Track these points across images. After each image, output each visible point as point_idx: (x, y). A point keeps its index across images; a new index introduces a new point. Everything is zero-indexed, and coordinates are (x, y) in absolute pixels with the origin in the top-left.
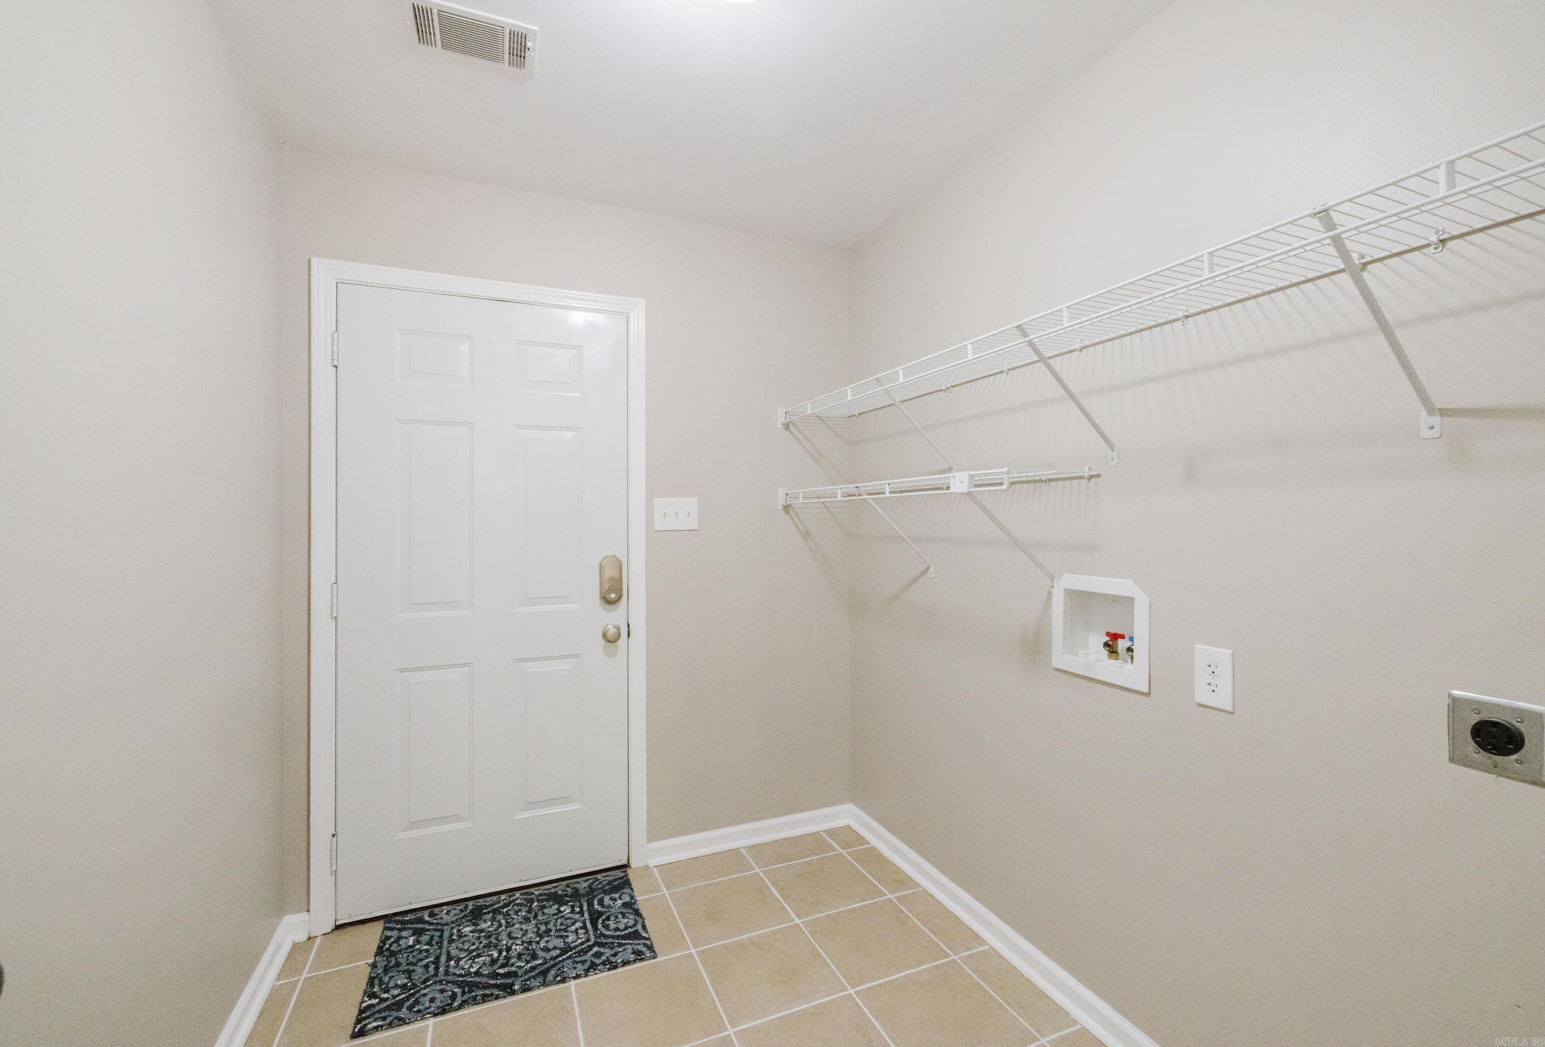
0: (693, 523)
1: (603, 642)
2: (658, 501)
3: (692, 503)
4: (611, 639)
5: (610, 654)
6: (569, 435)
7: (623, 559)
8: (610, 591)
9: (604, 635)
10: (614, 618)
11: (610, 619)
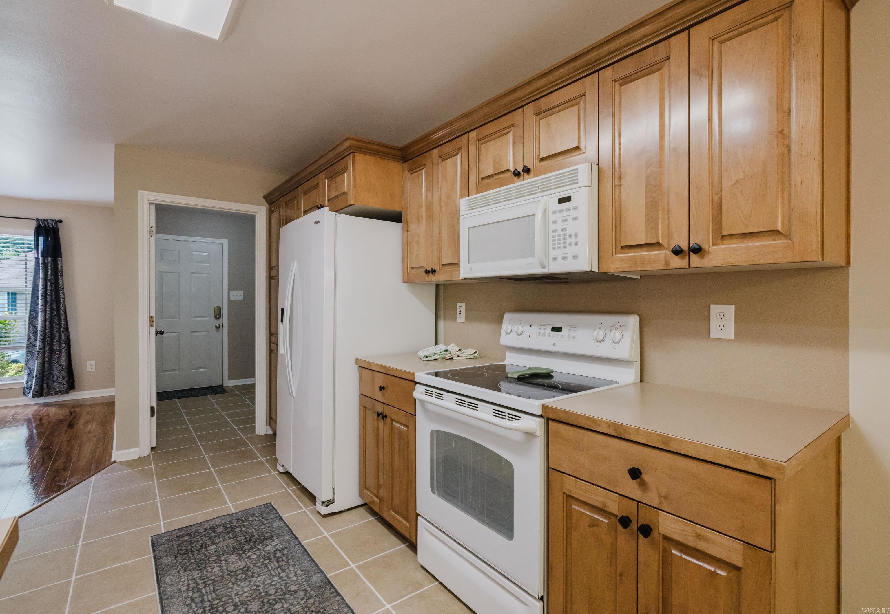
0: (242, 298)
1: (215, 328)
2: (231, 292)
3: (242, 292)
4: (218, 328)
5: (218, 331)
6: (205, 275)
7: (221, 307)
8: (218, 315)
9: (216, 326)
10: (219, 322)
11: (217, 323)
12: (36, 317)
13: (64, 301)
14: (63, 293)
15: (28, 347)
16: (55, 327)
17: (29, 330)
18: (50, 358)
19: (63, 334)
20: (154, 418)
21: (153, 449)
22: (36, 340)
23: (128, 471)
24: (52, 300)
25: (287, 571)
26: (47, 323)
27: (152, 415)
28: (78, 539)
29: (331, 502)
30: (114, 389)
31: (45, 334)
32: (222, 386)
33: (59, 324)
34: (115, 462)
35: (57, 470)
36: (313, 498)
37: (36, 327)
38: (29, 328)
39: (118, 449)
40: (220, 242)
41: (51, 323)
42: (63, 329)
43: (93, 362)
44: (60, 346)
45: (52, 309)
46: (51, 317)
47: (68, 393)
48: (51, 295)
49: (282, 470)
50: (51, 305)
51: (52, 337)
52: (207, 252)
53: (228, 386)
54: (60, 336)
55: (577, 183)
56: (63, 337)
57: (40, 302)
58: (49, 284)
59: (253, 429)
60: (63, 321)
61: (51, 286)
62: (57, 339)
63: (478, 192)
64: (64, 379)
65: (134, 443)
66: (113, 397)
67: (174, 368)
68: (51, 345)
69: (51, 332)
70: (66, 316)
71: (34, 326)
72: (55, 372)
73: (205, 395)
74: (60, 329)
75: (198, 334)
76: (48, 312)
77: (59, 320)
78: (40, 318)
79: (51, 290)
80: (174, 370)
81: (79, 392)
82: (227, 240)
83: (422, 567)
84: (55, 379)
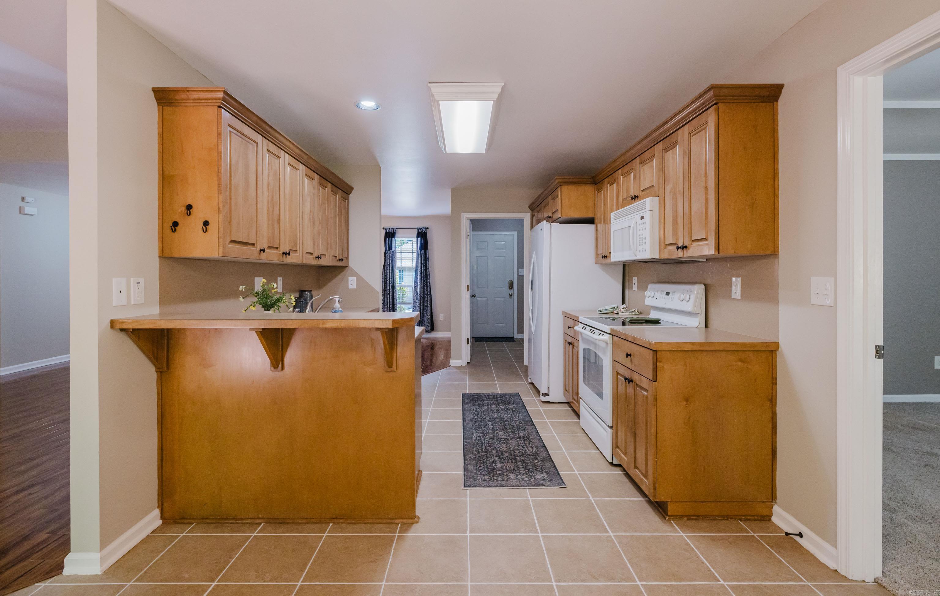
1: (509, 296)
2: (519, 270)
4: (511, 295)
5: (511, 298)
6: (503, 258)
7: (513, 280)
9: (509, 294)
11: (511, 292)
12: (417, 286)
13: (429, 277)
14: (429, 271)
15: (414, 303)
16: (426, 292)
17: (414, 293)
18: (423, 311)
19: (429, 296)
20: (469, 345)
21: (468, 363)
22: (417, 299)
23: (455, 370)
24: (424, 276)
25: (515, 414)
26: (422, 290)
27: (468, 343)
28: (435, 389)
29: (547, 394)
30: (450, 333)
31: (421, 295)
32: (513, 338)
33: (427, 290)
34: (451, 366)
35: (427, 365)
36: (538, 392)
37: (417, 292)
38: (414, 292)
39: (452, 360)
40: (512, 234)
41: (424, 289)
42: (429, 293)
43: (443, 315)
44: (427, 304)
45: (424, 281)
46: (423, 286)
47: (431, 332)
48: (424, 273)
49: (530, 381)
50: (424, 278)
51: (424, 298)
52: (504, 242)
53: (517, 338)
54: (427, 298)
55: (645, 209)
56: (429, 298)
57: (419, 277)
58: (423, 266)
59: (523, 362)
60: (429, 289)
61: (423, 268)
62: (426, 299)
63: (622, 208)
64: (429, 323)
65: (459, 358)
66: (450, 338)
67: (484, 322)
68: (424, 303)
69: (424, 295)
70: (430, 286)
71: (416, 291)
72: (425, 319)
73: (502, 342)
74: (427, 293)
75: (499, 299)
76: (422, 283)
77: (427, 288)
78: (419, 286)
79: (424, 270)
80: (485, 324)
81: (436, 333)
82: (517, 232)
83: (582, 429)
84: (425, 323)
